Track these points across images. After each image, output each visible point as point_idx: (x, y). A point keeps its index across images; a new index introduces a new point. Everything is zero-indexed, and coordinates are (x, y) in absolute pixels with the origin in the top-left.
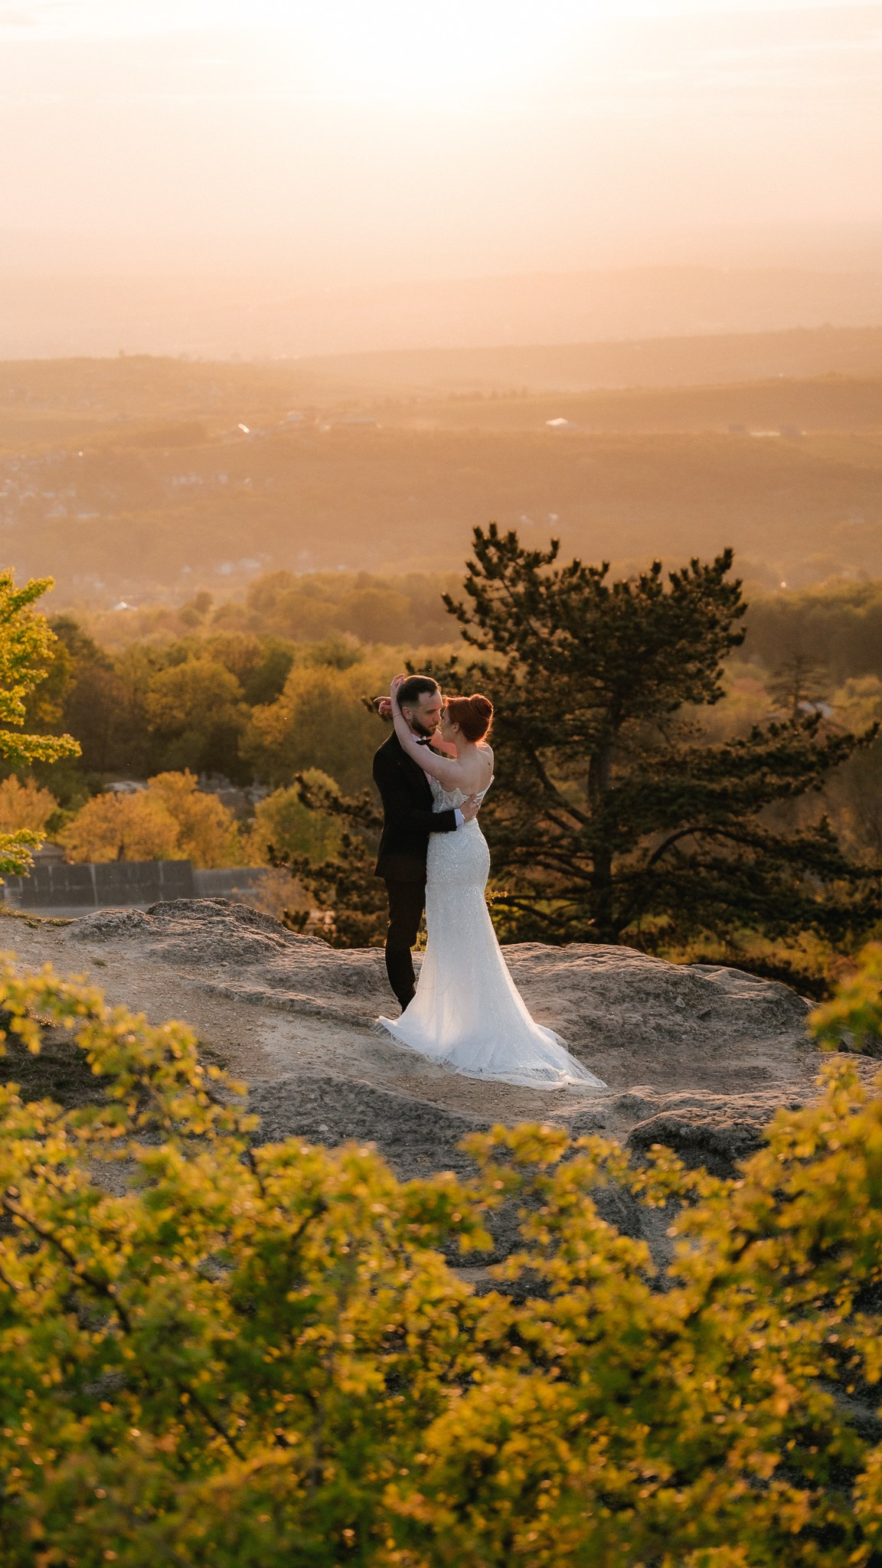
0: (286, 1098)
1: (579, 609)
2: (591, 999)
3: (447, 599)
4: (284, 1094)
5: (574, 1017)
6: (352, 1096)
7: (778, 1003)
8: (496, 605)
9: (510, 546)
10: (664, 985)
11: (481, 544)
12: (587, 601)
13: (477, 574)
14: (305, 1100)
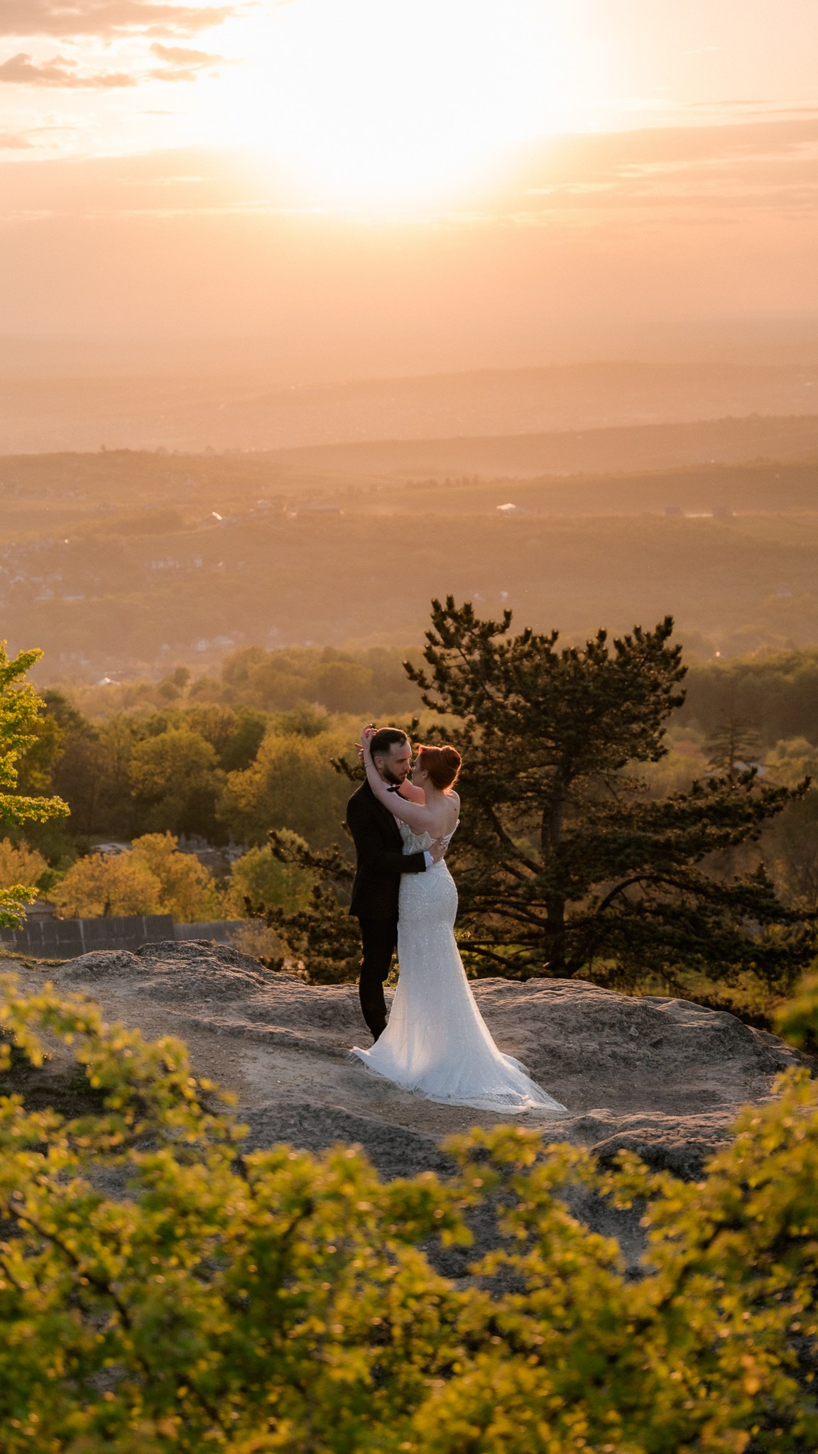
0: (267, 1124)
1: (531, 675)
2: (550, 1029)
3: (408, 667)
4: (265, 1120)
5: (534, 1046)
6: (329, 1121)
7: (725, 1031)
8: (454, 672)
9: (465, 618)
10: (619, 1015)
11: (441, 614)
12: (538, 667)
13: (436, 644)
14: (285, 1125)
